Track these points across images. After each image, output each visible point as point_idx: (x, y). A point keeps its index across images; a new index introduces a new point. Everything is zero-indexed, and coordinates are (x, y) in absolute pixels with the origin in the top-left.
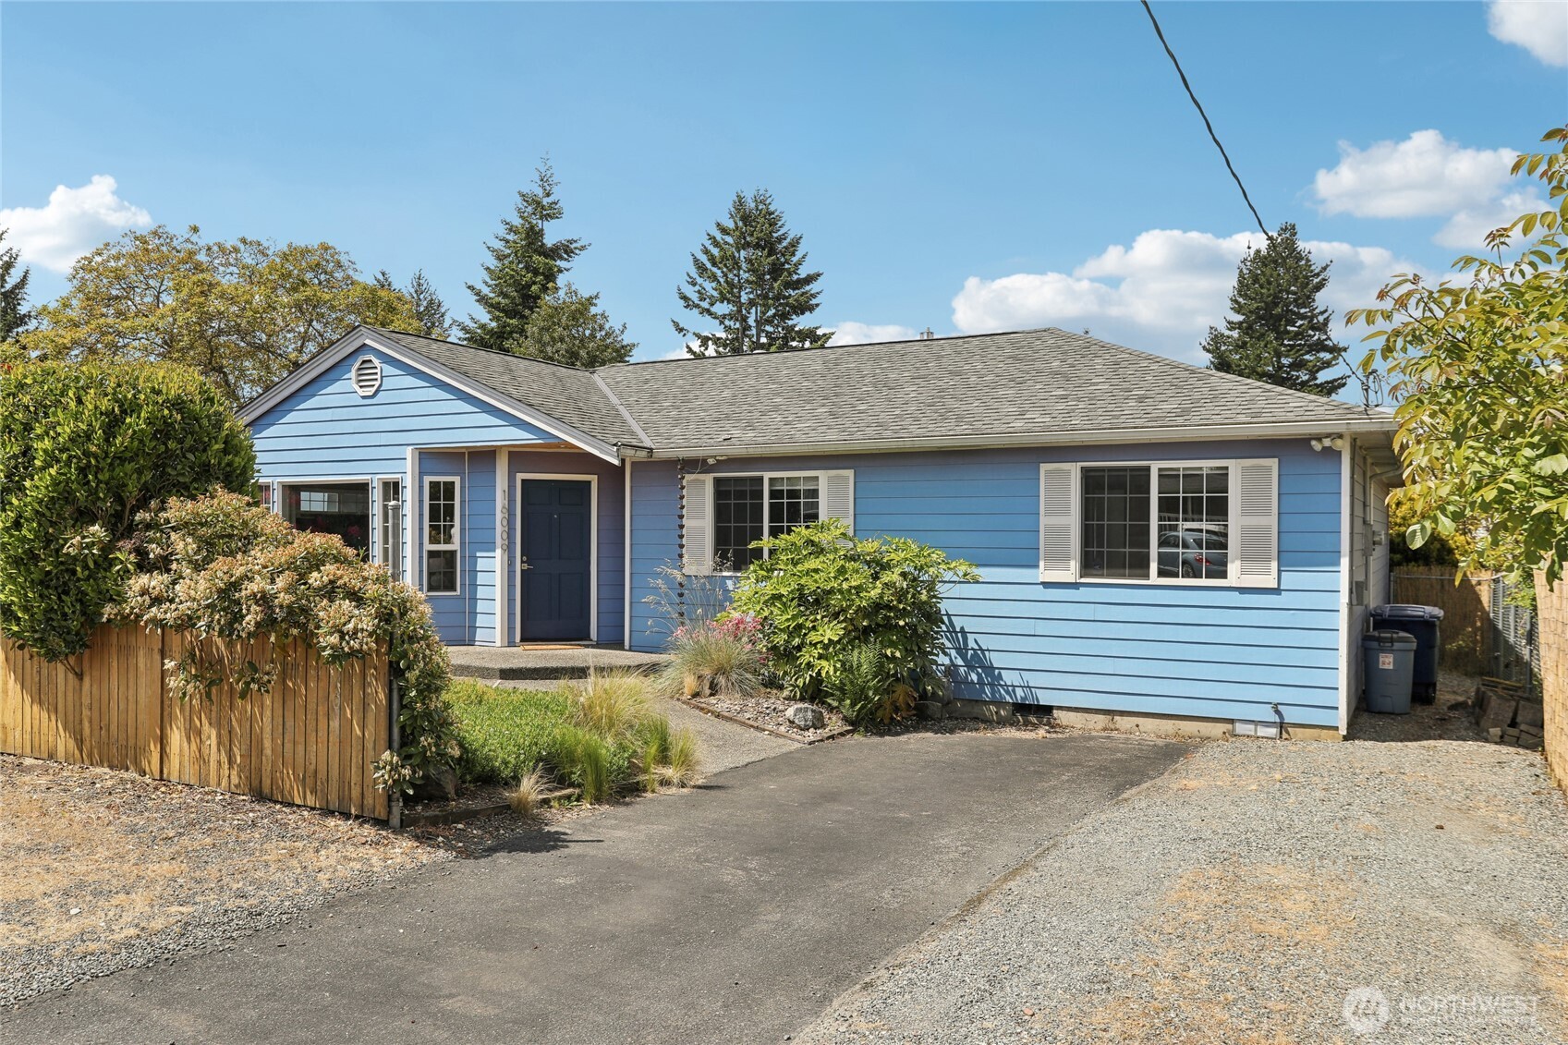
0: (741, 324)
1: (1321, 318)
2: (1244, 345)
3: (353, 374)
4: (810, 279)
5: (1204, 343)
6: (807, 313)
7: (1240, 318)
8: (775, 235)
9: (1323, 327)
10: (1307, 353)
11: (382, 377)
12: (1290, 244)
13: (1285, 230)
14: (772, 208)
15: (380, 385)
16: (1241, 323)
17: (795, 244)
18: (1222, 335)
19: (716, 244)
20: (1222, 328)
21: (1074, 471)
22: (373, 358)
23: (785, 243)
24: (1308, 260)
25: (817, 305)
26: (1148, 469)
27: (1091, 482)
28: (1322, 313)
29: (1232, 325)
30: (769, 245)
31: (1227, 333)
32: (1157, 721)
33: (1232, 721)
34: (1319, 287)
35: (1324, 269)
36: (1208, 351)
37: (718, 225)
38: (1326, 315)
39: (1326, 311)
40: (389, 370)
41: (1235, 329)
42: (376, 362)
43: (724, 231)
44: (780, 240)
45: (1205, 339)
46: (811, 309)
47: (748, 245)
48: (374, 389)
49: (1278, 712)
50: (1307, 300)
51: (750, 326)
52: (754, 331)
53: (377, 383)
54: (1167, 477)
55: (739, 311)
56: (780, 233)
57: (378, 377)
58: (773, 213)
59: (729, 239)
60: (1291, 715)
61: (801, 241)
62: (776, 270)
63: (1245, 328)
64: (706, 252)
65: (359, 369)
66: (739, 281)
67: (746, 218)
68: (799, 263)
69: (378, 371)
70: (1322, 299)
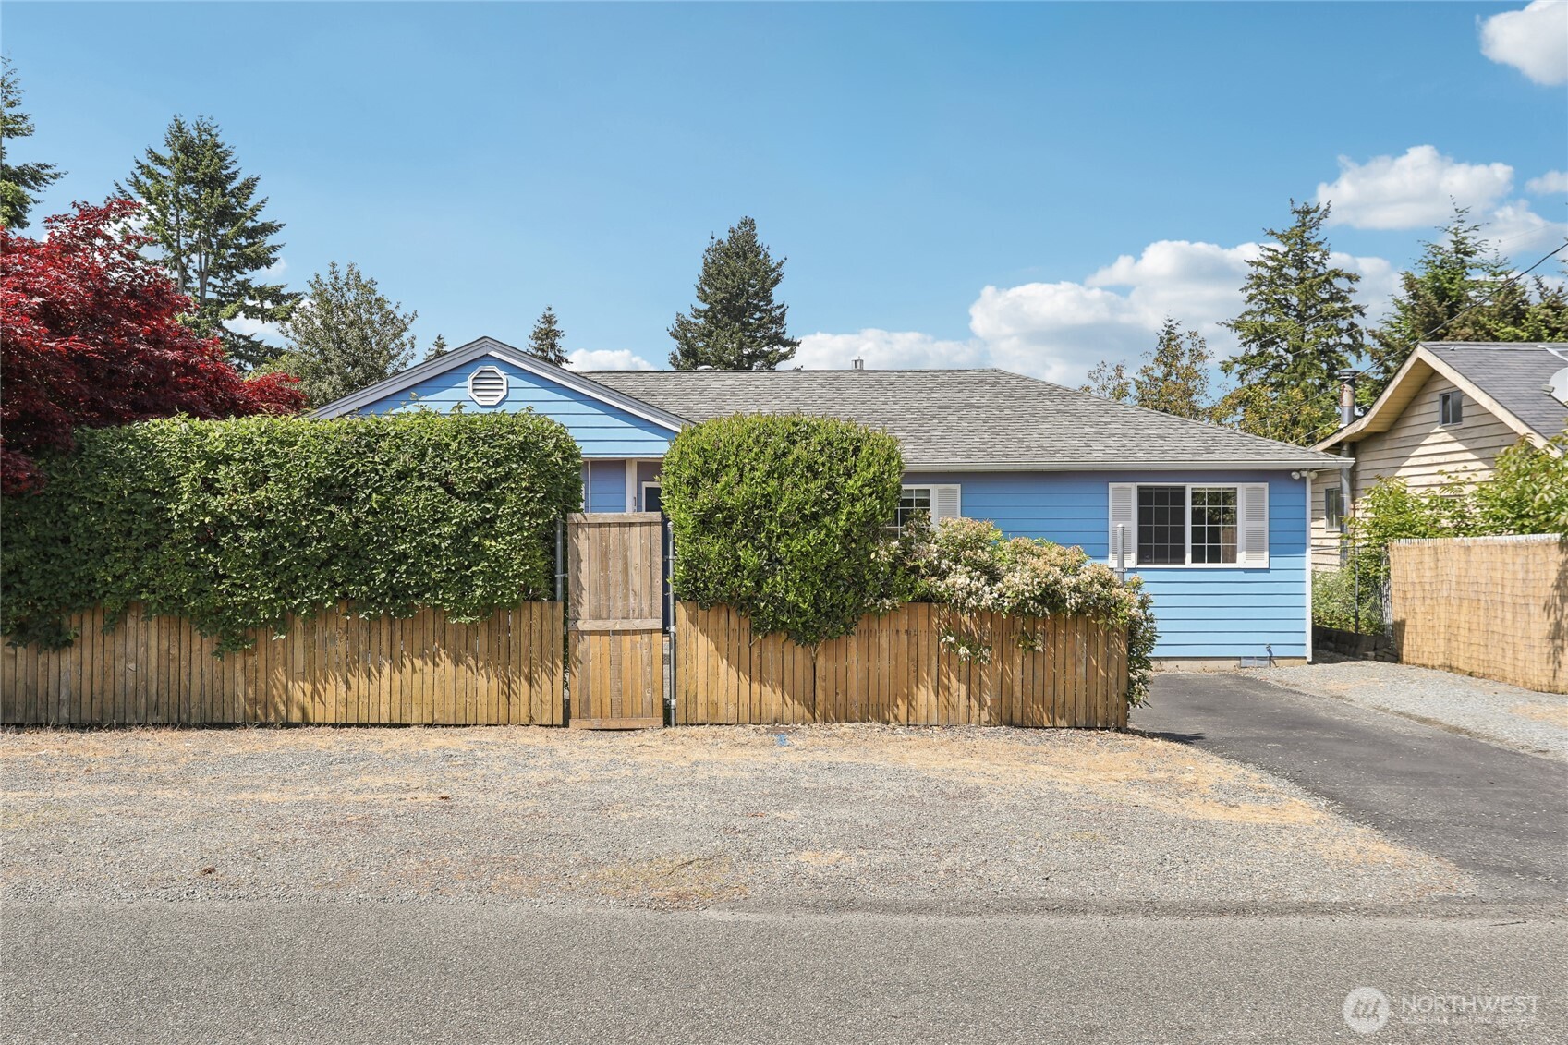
0: (181, 274)
1: (778, 312)
2: (710, 335)
3: (469, 382)
4: (267, 229)
5: (671, 329)
6: (264, 268)
7: (706, 306)
8: (224, 172)
9: (779, 321)
10: (767, 344)
11: (508, 388)
12: (750, 238)
13: (745, 224)
14: (220, 141)
15: (507, 396)
16: (706, 312)
17: (249, 186)
18: (689, 322)
19: (150, 175)
20: (688, 314)
21: (1133, 488)
22: (496, 369)
23: (236, 183)
24: (766, 255)
25: (275, 260)
26: (1184, 488)
27: (1144, 495)
28: (779, 307)
29: (698, 313)
30: (215, 182)
31: (693, 320)
32: (1191, 662)
33: (1239, 658)
34: (776, 281)
35: (780, 265)
36: (676, 337)
37: (151, 151)
38: (782, 310)
39: (782, 306)
40: (516, 381)
41: (700, 316)
42: (501, 373)
43: (159, 160)
44: (231, 178)
45: (672, 323)
46: (268, 264)
47: (190, 180)
48: (497, 400)
49: (1269, 650)
50: (765, 294)
51: (191, 278)
52: (196, 284)
53: (503, 394)
54: (1197, 496)
55: (177, 258)
56: (230, 171)
57: (504, 387)
58: (219, 147)
59: (164, 171)
60: (1276, 651)
61: (258, 183)
62: (225, 215)
63: (710, 316)
64: (137, 185)
65: (475, 378)
66: (178, 223)
67: (187, 148)
68: (257, 208)
69: (505, 382)
70: (777, 295)
